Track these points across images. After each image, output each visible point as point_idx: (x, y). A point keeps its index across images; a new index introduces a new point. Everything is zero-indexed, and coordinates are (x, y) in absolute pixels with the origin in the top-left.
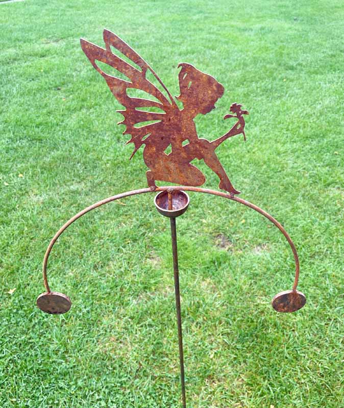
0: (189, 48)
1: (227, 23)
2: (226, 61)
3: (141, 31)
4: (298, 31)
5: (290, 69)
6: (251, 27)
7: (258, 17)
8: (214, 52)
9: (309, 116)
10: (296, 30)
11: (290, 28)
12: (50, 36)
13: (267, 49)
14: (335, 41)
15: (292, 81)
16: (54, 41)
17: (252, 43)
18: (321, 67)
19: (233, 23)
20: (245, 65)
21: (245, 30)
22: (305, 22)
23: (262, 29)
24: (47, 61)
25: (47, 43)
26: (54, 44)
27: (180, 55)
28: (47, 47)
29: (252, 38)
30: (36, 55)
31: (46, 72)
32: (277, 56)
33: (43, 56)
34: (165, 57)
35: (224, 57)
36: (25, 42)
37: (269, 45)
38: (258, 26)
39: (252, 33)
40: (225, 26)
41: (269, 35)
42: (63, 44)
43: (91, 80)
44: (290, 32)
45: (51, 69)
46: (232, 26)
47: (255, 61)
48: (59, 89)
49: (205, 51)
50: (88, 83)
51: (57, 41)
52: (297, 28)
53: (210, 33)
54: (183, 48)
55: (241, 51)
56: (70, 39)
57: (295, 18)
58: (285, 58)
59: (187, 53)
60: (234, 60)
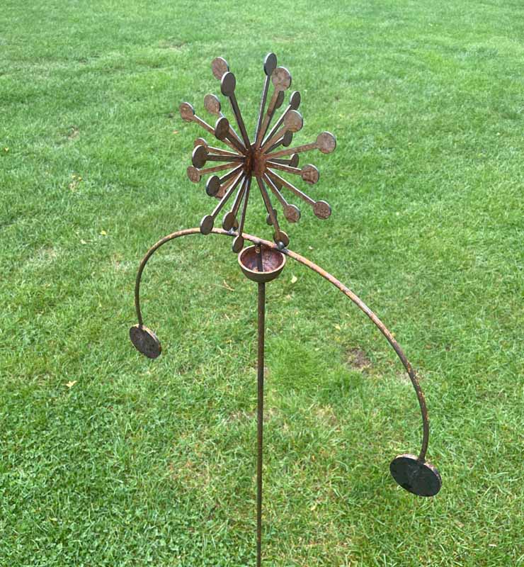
0: (365, 72)
1: (430, 37)
2: (416, 96)
3: (298, 39)
6: (465, 46)
7: (478, 32)
8: (400, 81)
12: (170, 37)
13: (480, 82)
15: (509, 136)
16: (174, 46)
17: (461, 71)
19: (439, 38)
20: (444, 105)
21: (454, 50)
23: (481, 50)
24: (161, 74)
25: (165, 47)
26: (174, 50)
27: (349, 81)
28: (164, 52)
29: (463, 63)
30: (147, 63)
31: (157, 90)
32: (494, 95)
33: (157, 66)
34: (326, 83)
35: (413, 90)
37: (485, 77)
38: (476, 45)
39: (464, 56)
40: (426, 42)
41: (490, 62)
42: (186, 50)
45: (165, 87)
46: (436, 43)
47: (460, 99)
48: (170, 117)
49: (387, 79)
51: (179, 46)
53: (400, 51)
54: (356, 72)
55: (442, 84)
58: (506, 101)
59: (360, 78)
60: (427, 96)
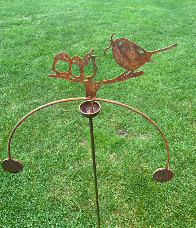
0: (103, 21)
1: (125, 7)
2: (124, 29)
3: (75, 11)
4: (165, 12)
5: (160, 34)
6: (138, 10)
7: (142, 4)
8: (117, 24)
9: (171, 60)
10: (163, 12)
11: (160, 11)
12: (22, 13)
13: (147, 22)
14: (185, 18)
15: (161, 40)
16: (25, 16)
17: (139, 19)
18: (177, 32)
19: (128, 7)
20: (135, 31)
21: (135, 11)
22: (169, 7)
23: (144, 11)
24: (21, 28)
25: (21, 17)
26: (25, 18)
27: (98, 25)
28: (21, 19)
29: (139, 16)
30: (14, 24)
31: (20, 34)
32: (152, 26)
33: (18, 25)
34: (89, 26)
35: (123, 26)
36: (8, 17)
37: (148, 20)
38: (142, 9)
39: (139, 13)
40: (124, 9)
41: (149, 14)
42: (30, 18)
43: (46, 39)
44: (160, 13)
45: (23, 32)
46: (128, 9)
47: (140, 29)
48: (27, 44)
49: (112, 23)
50: (45, 40)
51: (27, 16)
52: (164, 10)
53: (115, 13)
54: (100, 21)
55: (133, 23)
56: (34, 15)
57: (163, 5)
58: (157, 28)
59: (102, 24)
60: (128, 28)
